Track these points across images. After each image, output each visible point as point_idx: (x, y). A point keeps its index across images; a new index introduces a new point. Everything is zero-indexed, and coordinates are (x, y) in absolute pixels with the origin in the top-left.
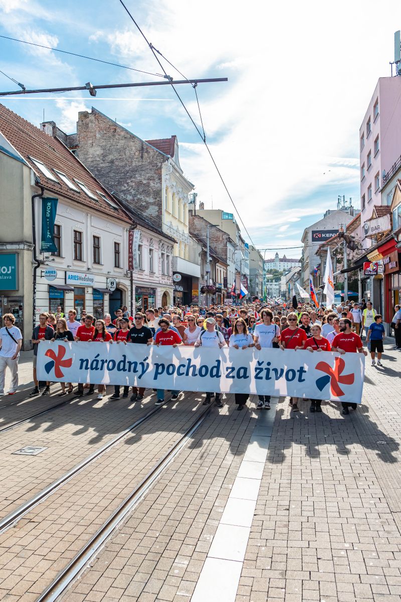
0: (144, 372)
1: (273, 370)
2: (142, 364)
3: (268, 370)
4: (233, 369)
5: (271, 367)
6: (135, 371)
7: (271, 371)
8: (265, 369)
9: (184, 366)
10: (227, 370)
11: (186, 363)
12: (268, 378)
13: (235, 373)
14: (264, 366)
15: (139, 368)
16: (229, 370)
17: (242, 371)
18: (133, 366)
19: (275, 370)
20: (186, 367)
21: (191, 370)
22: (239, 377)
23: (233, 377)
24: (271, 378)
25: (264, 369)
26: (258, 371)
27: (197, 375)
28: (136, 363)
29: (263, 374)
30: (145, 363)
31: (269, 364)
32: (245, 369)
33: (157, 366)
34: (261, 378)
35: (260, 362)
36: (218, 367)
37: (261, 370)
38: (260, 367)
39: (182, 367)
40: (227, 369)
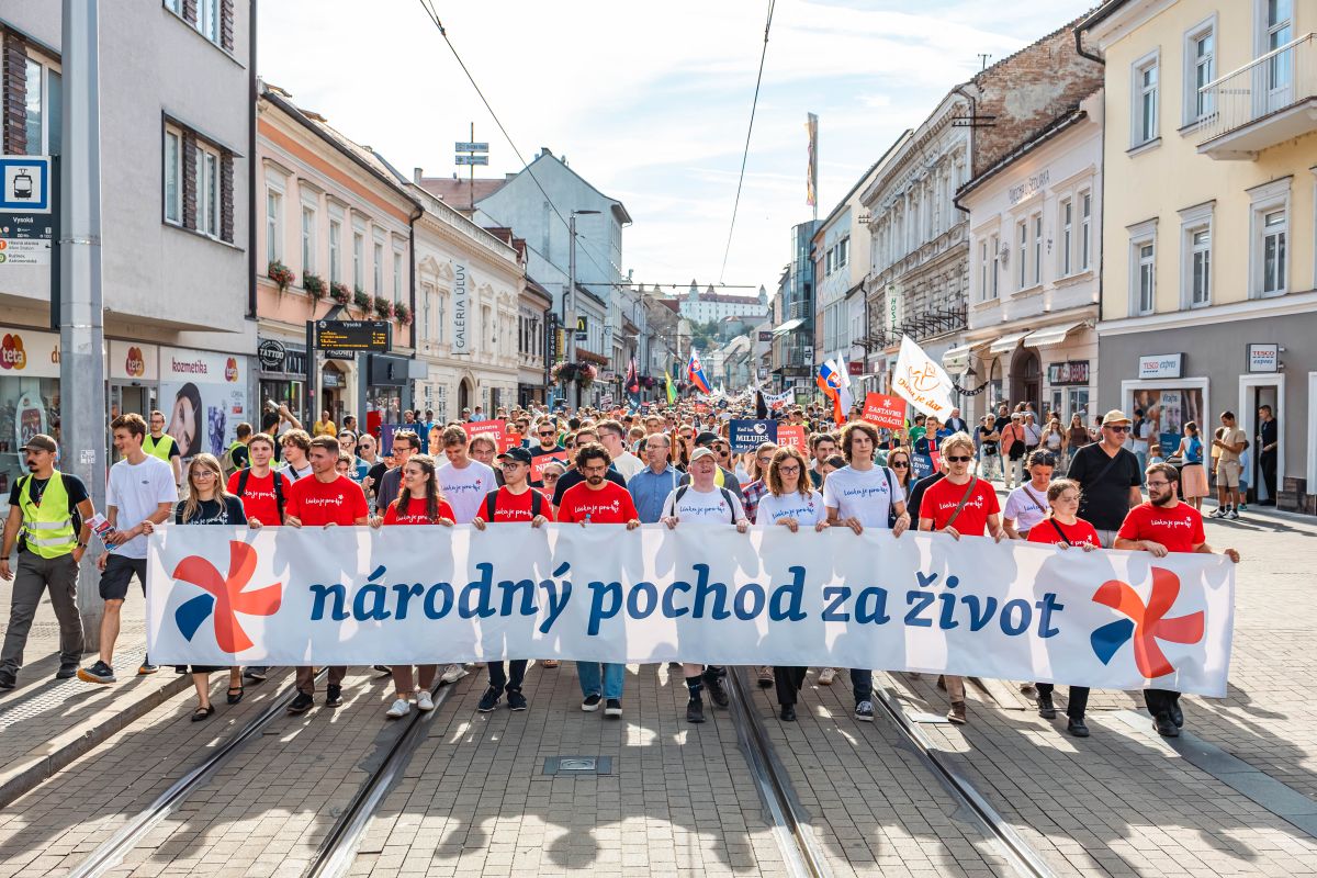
0: (556, 610)
1: (964, 600)
2: (549, 585)
3: (949, 600)
4: (846, 593)
5: (959, 592)
6: (528, 609)
7: (958, 602)
8: (942, 596)
9: (684, 587)
10: (827, 598)
11: (693, 579)
12: (947, 622)
13: (847, 607)
14: (938, 588)
15: (541, 599)
16: (834, 597)
17: (872, 600)
18: (518, 595)
19: (972, 601)
20: (693, 592)
21: (711, 598)
22: (862, 618)
23: (846, 617)
24: (956, 624)
25: (937, 597)
26: (917, 601)
27: (728, 614)
28: (528, 586)
29: (933, 611)
30: (558, 582)
31: (953, 582)
32: (882, 595)
33: (598, 589)
34: (927, 623)
35: (927, 575)
36: (797, 590)
37: (929, 598)
38: (922, 589)
39: (678, 591)
40: (828, 592)
